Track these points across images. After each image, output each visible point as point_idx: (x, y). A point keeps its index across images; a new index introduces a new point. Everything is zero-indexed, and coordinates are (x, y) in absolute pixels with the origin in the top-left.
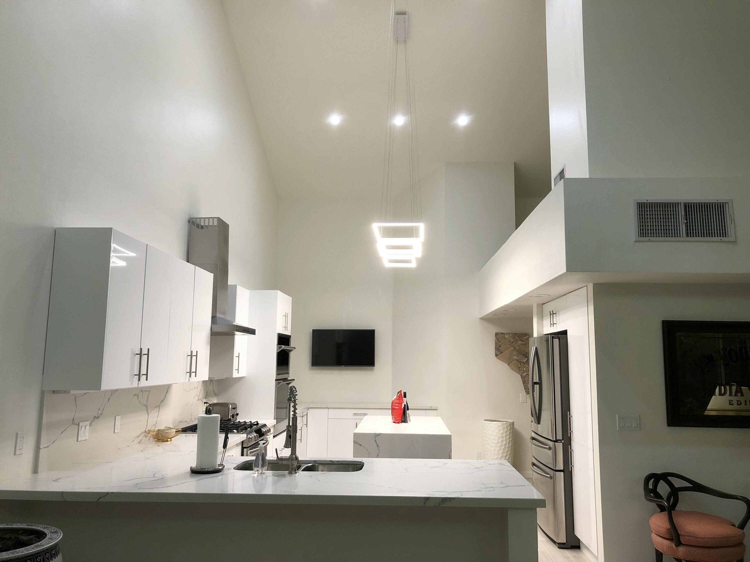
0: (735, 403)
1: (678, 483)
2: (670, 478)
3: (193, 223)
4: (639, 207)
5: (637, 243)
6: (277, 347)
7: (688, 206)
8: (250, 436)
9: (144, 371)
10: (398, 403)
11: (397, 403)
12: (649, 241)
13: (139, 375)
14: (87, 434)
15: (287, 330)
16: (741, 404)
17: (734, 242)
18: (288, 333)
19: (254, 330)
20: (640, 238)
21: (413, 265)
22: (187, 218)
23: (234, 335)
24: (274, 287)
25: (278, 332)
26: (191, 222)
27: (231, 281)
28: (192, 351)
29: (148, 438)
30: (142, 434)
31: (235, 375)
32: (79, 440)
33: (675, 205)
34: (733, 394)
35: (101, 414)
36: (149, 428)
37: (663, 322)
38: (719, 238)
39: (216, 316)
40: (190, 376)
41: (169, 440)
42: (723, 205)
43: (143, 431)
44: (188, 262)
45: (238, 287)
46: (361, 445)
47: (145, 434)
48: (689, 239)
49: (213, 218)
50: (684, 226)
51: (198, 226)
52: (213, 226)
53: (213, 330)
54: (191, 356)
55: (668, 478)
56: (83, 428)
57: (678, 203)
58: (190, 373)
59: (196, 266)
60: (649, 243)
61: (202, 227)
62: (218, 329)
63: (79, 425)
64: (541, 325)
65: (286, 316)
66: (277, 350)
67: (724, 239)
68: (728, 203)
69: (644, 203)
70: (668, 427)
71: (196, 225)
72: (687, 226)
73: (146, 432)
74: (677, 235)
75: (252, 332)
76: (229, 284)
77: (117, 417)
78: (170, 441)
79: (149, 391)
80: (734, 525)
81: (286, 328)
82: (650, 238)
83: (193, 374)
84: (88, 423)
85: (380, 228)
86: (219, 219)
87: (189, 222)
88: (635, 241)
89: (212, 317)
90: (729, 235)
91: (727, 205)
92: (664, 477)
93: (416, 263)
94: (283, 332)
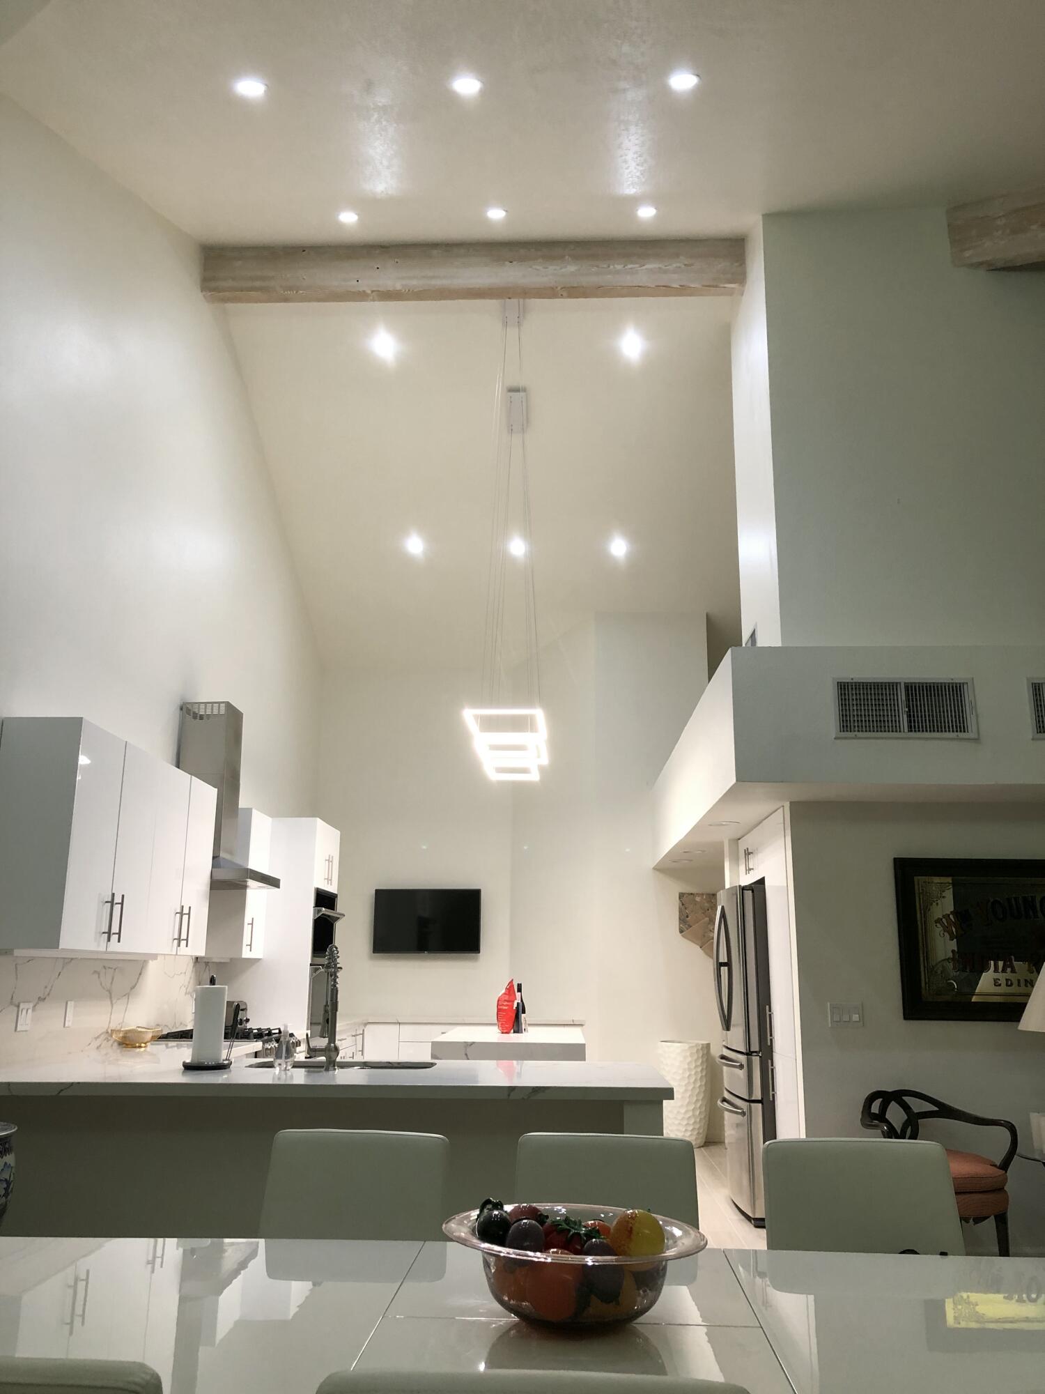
0: (1003, 982)
1: (917, 1106)
2: (905, 1098)
3: (188, 711)
4: (841, 688)
5: (838, 741)
6: (315, 910)
7: (910, 688)
8: (268, 1046)
9: (115, 929)
10: (508, 1001)
11: (505, 1001)
12: (856, 738)
13: (109, 933)
14: (29, 1021)
15: (331, 884)
16: (1011, 985)
17: (977, 740)
18: (332, 888)
19: (278, 881)
20: (842, 733)
21: (534, 777)
22: (178, 703)
23: (245, 887)
24: (314, 814)
25: (317, 886)
26: (184, 709)
27: (243, 803)
28: (183, 906)
29: (111, 1042)
30: (103, 1036)
31: (246, 954)
32: (18, 1029)
33: (892, 686)
34: (1000, 970)
35: (49, 994)
36: (113, 1026)
37: (895, 859)
38: (956, 734)
39: (219, 856)
40: (179, 945)
41: (143, 1045)
42: (960, 687)
43: (104, 1030)
44: (178, 768)
45: (255, 812)
47: (107, 1036)
48: (913, 734)
49: (219, 703)
50: (905, 716)
51: (195, 716)
52: (219, 715)
53: (215, 878)
54: (182, 914)
55: (904, 1098)
56: (24, 1012)
57: (897, 683)
58: (179, 940)
59: (193, 777)
60: (855, 741)
61: (201, 717)
62: (222, 875)
63: (18, 1006)
64: (735, 873)
65: (330, 861)
66: (314, 916)
67: (961, 735)
68: (967, 683)
69: (848, 683)
70: (905, 1021)
71: (192, 713)
72: (909, 716)
73: (107, 1032)
74: (896, 729)
75: (273, 882)
76: (240, 807)
77: (69, 1003)
78: (145, 1047)
79: (114, 968)
80: (995, 1166)
81: (329, 880)
82: (856, 733)
83: (183, 943)
84: (31, 1005)
85: (476, 717)
86: (228, 705)
87: (181, 709)
88: (835, 738)
89: (214, 858)
90: (970, 730)
91: (965, 686)
92: (897, 1096)
93: (539, 775)
94: (325, 886)
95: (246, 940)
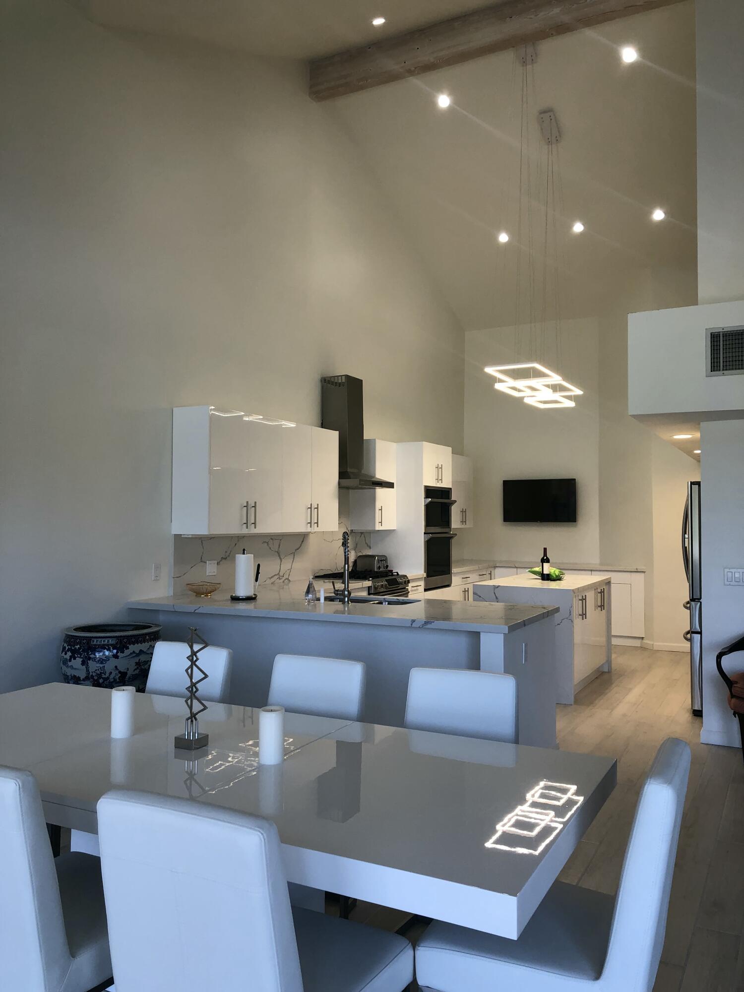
4: (713, 337)
6: (425, 500)
9: (251, 521)
12: (724, 375)
13: (247, 524)
14: (215, 571)
15: (442, 482)
18: (443, 485)
19: (393, 484)
20: (713, 372)
22: (320, 377)
25: (424, 485)
28: (311, 504)
29: (283, 581)
30: (275, 577)
31: (378, 527)
32: (208, 574)
35: (229, 556)
40: (311, 527)
45: (377, 441)
46: (480, 597)
49: (342, 376)
51: (330, 383)
53: (342, 485)
54: (311, 508)
56: (211, 565)
58: (311, 523)
59: (314, 427)
63: (205, 563)
65: (439, 468)
66: (425, 503)
69: (720, 333)
76: (364, 438)
81: (439, 480)
82: (724, 371)
83: (315, 525)
84: (215, 562)
86: (350, 377)
87: (322, 381)
88: (707, 377)
93: (574, 403)
94: (436, 484)
95: (378, 519)
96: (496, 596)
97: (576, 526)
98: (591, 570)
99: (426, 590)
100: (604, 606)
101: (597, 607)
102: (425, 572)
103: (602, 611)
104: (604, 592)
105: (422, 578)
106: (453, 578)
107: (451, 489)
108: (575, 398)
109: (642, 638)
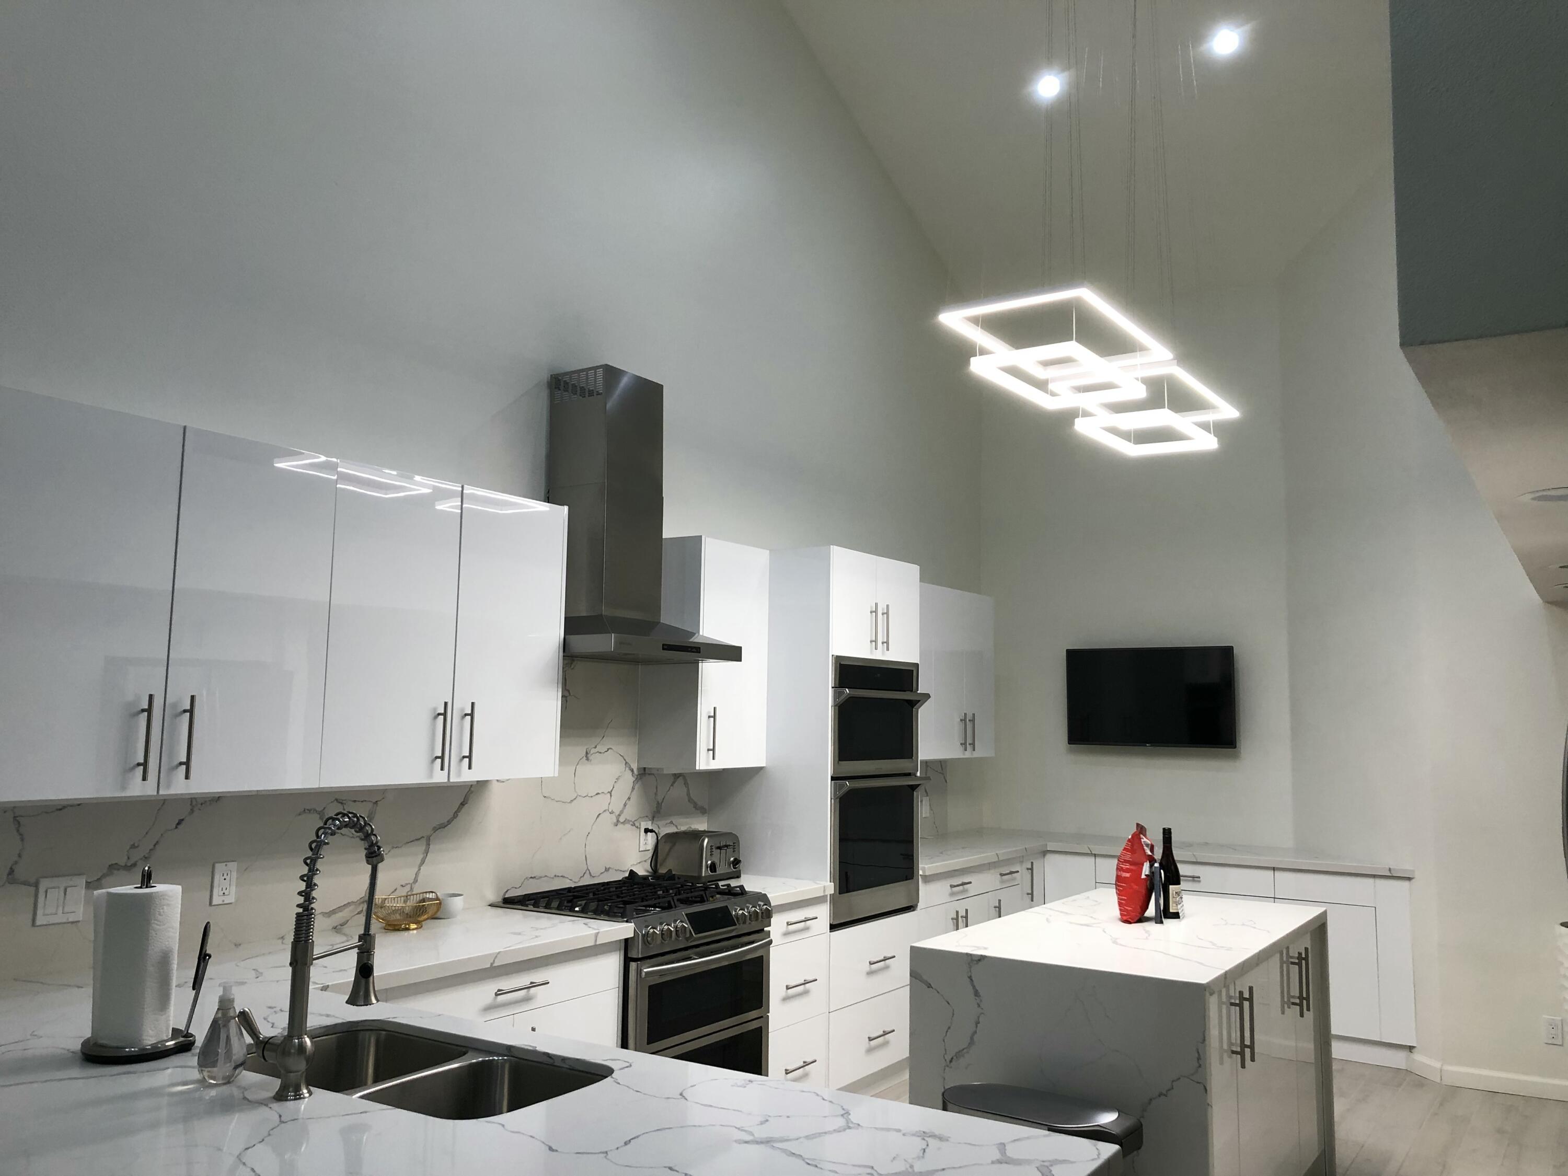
6: (836, 692)
10: (1131, 863)
15: (886, 649)
18: (890, 655)
25: (839, 655)
26: (557, 384)
31: (705, 763)
32: (40, 922)
35: (146, 858)
39: (600, 615)
45: (710, 543)
46: (929, 986)
49: (595, 369)
63: (36, 885)
65: (879, 612)
66: (836, 699)
77: (220, 865)
79: (374, 801)
86: (610, 370)
87: (551, 385)
93: (1215, 439)
94: (871, 652)
95: (703, 743)
96: (974, 987)
97: (1236, 757)
98: (1274, 869)
99: (833, 927)
100: (1308, 999)
101: (1287, 1003)
102: (833, 879)
103: (1302, 1015)
104: (1306, 959)
105: (825, 897)
106: (923, 888)
107: (917, 665)
108: (1220, 429)
109: (1411, 1048)
